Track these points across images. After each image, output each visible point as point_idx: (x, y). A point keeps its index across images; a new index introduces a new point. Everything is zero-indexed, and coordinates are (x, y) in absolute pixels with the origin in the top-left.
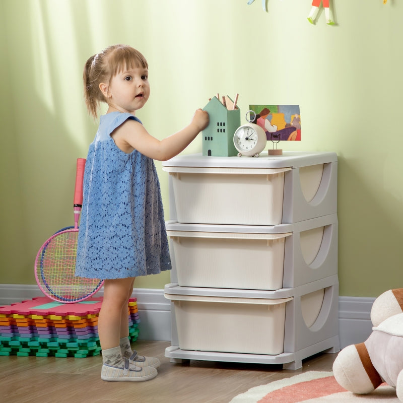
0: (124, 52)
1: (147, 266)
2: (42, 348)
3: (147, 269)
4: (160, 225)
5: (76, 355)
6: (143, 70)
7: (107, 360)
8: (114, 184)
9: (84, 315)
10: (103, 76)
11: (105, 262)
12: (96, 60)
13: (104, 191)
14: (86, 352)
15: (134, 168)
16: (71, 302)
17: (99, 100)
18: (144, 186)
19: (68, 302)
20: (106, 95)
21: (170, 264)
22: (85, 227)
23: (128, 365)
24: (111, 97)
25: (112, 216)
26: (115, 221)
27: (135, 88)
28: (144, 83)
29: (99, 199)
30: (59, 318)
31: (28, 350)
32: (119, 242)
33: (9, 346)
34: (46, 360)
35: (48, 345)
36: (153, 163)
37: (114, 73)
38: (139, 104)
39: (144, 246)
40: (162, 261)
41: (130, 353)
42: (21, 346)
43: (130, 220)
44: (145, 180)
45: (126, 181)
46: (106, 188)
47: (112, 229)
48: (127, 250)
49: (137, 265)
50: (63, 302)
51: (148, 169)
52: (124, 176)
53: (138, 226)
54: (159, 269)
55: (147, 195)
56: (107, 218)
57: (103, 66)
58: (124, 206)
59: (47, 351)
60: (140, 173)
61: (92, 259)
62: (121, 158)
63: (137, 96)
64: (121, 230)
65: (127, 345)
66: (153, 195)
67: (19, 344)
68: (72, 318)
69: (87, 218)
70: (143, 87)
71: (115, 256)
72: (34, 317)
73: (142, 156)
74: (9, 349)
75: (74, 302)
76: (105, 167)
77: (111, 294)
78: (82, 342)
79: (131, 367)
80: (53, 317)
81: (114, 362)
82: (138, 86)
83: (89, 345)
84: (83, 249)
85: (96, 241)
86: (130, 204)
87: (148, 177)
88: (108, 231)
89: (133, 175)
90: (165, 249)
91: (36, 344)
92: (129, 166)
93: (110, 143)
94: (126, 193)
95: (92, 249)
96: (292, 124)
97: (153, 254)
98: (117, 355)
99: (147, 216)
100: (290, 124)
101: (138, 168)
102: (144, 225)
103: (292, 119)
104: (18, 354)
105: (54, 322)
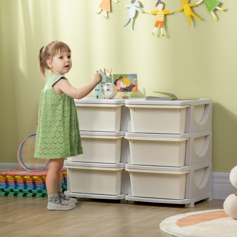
0: (59, 44)
1: (71, 152)
2: (20, 192)
3: (71, 154)
4: (77, 131)
5: (36, 196)
6: (69, 53)
7: (50, 200)
8: (54, 111)
9: (41, 177)
10: (48, 56)
11: (49, 150)
12: (45, 48)
13: (49, 114)
14: (42, 194)
15: (64, 103)
16: (35, 171)
17: (46, 69)
18: (69, 112)
19: (33, 171)
20: (50, 66)
21: (82, 151)
22: (39, 132)
23: (61, 202)
24: (53, 67)
25: (53, 127)
26: (54, 129)
27: (65, 63)
28: (69, 60)
29: (46, 118)
30: (29, 177)
31: (13, 193)
32: (56, 140)
33: (4, 191)
34: (22, 198)
35: (23, 191)
36: (74, 101)
37: (54, 55)
38: (66, 71)
39: (69, 142)
40: (78, 150)
41: (62, 196)
42: (10, 191)
43: (62, 129)
44: (69, 109)
45: (60, 110)
46: (50, 113)
47: (53, 133)
48: (61, 144)
49: (65, 152)
50: (30, 170)
51: (71, 103)
52: (59, 107)
53: (66, 132)
54: (77, 153)
55: (71, 116)
56: (50, 128)
57: (48, 51)
58: (59, 122)
59: (22, 193)
60: (67, 105)
61: (43, 149)
62: (57, 98)
63: (65, 67)
64: (57, 134)
65: (61, 192)
66: (73, 116)
67: (9, 190)
68: (35, 177)
69: (40, 128)
70: (69, 62)
71: (55, 147)
72: (17, 177)
73: (68, 96)
74: (4, 193)
75: (36, 171)
76: (49, 103)
77: (53, 166)
78: (40, 189)
79: (62, 203)
80: (26, 177)
81: (54, 201)
82: (66, 61)
83: (43, 191)
84: (39, 143)
85: (45, 139)
86: (62, 121)
87: (71, 107)
88: (51, 135)
89: (64, 106)
90: (79, 144)
91: (17, 190)
92: (61, 102)
93: (52, 90)
94: (60, 116)
95: (43, 144)
96: (133, 83)
97: (73, 146)
98: (56, 197)
99: (71, 127)
100: (132, 84)
101: (66, 103)
102: (69, 132)
103: (133, 81)
104: (9, 195)
105: (26, 180)
